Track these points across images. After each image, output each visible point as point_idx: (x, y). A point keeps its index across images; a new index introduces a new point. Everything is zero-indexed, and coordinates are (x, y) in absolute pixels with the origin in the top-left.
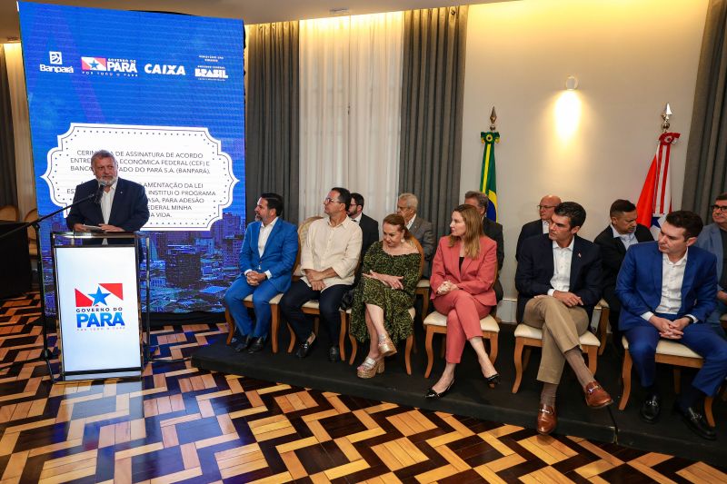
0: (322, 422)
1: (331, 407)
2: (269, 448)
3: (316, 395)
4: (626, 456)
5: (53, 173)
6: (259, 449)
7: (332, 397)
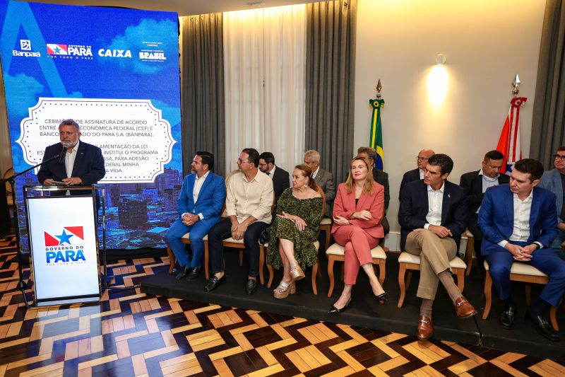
0: (246, 334)
1: (252, 322)
2: (203, 356)
3: (241, 312)
4: (489, 355)
5: (25, 139)
6: (195, 357)
7: (253, 314)
